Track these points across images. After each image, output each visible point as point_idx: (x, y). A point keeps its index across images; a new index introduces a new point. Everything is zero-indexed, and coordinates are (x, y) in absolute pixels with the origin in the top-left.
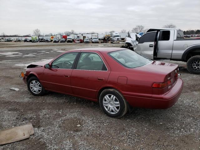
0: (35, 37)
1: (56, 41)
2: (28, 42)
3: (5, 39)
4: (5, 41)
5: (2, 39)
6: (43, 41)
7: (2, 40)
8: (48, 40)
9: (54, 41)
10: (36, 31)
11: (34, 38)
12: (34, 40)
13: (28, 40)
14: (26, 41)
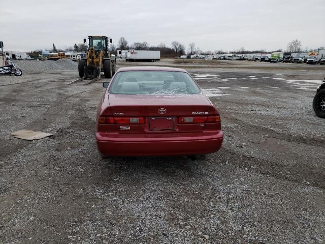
0: (278, 54)
1: (312, 61)
2: (266, 61)
3: (238, 57)
4: (237, 60)
5: (235, 56)
6: (290, 62)
7: (234, 58)
8: (298, 60)
9: (309, 61)
10: (293, 44)
11: (275, 55)
12: (275, 59)
13: (266, 59)
14: (263, 60)
